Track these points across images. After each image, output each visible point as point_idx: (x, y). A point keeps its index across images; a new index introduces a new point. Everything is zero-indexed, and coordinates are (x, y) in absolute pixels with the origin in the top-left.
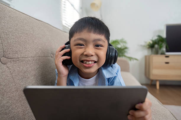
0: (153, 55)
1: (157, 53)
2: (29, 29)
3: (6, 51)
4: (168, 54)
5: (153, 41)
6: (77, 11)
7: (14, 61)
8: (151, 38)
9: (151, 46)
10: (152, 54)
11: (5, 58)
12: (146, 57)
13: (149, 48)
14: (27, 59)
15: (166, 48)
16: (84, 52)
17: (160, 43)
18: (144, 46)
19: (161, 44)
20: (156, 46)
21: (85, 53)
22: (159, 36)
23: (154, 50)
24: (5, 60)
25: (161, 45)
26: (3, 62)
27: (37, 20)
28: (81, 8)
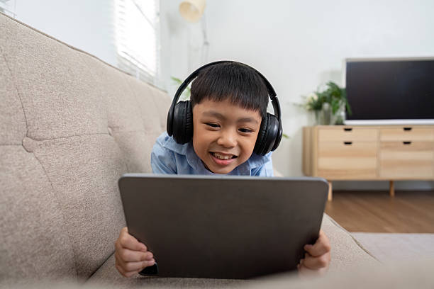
0: (320, 126)
1: (327, 121)
2: (64, 73)
3: (31, 123)
4: (349, 123)
5: (318, 94)
6: (148, 20)
7: (46, 145)
8: (315, 89)
9: (316, 107)
10: (317, 124)
11: (31, 140)
12: (304, 129)
13: (310, 110)
14: (69, 140)
15: (346, 111)
16: (218, 138)
17: (335, 99)
18: (301, 106)
19: (337, 102)
20: (326, 106)
21: (220, 141)
22: (332, 85)
23: (321, 114)
24: (30, 143)
25: (337, 105)
26: (29, 149)
27: (72, 48)
28: (158, 14)
